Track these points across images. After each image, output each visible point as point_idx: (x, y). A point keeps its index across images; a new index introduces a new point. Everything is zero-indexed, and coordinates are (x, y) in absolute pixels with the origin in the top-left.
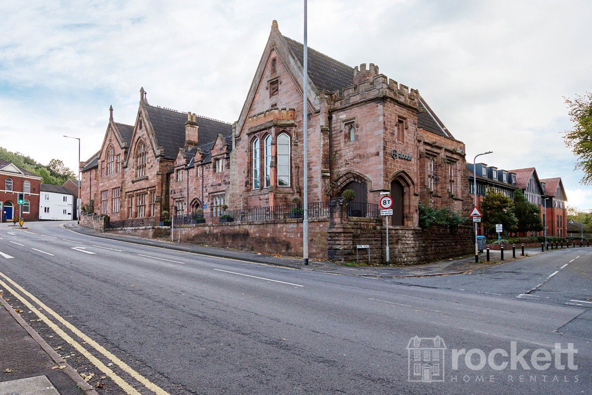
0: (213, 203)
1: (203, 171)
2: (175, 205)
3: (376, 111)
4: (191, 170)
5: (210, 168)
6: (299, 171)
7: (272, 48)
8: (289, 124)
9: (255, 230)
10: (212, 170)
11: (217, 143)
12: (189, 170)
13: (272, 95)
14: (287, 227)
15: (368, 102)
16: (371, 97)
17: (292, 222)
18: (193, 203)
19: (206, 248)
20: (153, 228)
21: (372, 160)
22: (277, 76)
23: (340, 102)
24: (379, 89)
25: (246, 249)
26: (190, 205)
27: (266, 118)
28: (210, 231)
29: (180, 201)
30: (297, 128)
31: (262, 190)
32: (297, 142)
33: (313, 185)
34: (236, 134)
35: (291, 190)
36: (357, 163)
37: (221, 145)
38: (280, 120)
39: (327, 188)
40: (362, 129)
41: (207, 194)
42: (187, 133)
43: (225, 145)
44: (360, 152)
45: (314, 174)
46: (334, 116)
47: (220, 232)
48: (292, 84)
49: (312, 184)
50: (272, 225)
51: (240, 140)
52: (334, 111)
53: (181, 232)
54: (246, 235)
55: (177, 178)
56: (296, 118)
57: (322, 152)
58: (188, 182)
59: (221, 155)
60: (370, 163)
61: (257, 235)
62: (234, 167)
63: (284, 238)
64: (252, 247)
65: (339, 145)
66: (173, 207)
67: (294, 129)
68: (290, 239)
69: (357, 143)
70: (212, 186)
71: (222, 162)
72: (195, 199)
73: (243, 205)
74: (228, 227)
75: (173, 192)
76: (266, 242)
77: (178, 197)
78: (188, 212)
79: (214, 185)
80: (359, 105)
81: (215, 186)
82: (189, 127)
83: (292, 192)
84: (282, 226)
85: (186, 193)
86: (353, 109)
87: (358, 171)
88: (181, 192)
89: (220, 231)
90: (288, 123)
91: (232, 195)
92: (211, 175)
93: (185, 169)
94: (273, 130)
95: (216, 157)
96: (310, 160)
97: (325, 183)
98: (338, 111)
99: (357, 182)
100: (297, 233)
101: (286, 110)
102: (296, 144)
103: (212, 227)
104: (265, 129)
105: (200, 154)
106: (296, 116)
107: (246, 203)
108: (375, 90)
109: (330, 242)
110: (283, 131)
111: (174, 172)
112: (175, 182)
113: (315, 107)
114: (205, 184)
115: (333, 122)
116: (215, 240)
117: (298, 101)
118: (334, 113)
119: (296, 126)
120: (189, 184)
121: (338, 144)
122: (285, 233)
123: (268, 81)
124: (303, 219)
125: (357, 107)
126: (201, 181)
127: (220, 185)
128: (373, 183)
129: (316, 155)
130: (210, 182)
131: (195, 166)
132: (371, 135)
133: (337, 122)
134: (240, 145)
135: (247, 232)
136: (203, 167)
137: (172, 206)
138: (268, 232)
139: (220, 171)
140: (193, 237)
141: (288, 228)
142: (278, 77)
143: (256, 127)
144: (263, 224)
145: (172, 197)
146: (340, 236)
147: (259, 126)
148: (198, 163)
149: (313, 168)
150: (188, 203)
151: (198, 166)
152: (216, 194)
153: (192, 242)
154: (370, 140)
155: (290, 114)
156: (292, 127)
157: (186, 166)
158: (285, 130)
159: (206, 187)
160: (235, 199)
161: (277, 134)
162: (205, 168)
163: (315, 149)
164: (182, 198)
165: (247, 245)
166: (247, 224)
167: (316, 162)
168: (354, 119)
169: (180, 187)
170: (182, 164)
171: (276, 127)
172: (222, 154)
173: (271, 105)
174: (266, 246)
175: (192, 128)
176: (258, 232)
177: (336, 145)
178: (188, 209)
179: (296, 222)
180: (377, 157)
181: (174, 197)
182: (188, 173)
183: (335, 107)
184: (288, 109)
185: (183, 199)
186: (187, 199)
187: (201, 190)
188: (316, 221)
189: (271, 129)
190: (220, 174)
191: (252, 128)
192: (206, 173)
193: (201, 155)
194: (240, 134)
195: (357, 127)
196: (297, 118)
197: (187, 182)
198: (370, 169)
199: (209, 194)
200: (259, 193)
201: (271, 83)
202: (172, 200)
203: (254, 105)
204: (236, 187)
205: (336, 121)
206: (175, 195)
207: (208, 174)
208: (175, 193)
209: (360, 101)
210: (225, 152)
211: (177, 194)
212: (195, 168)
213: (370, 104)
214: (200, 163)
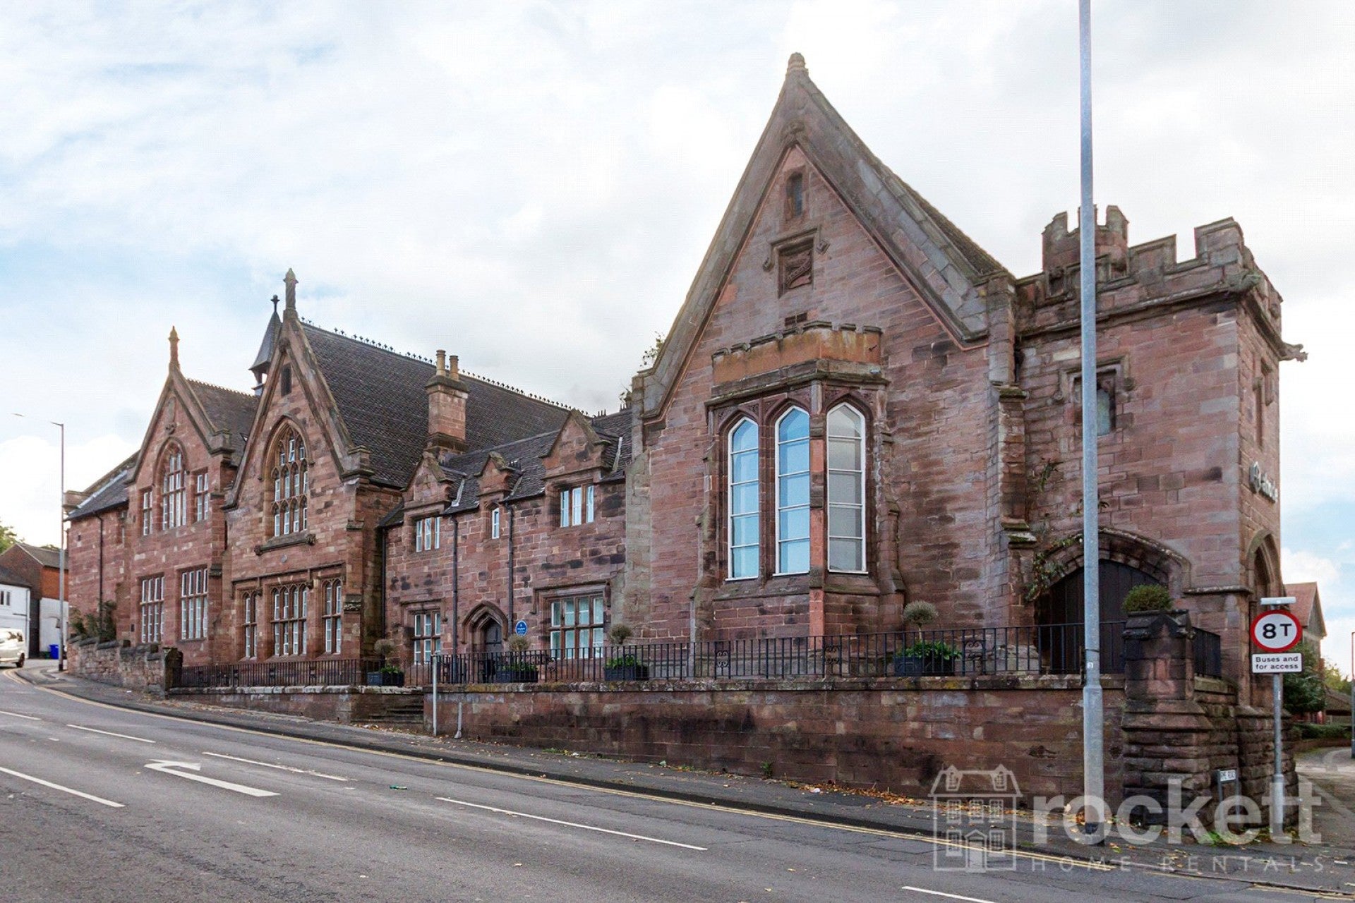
0: (549, 620)
1: (512, 523)
2: (406, 622)
3: (1206, 337)
4: (466, 520)
5: (538, 512)
6: (902, 527)
7: (791, 138)
8: (865, 377)
9: (780, 709)
10: (545, 518)
11: (564, 438)
12: (457, 518)
13: (784, 287)
14: (925, 703)
15: (1174, 308)
16: (1193, 291)
17: (946, 687)
18: (474, 619)
19: (574, 761)
20: (353, 692)
21: (1189, 495)
22: (807, 226)
23: (1055, 308)
24: (1222, 267)
25: (741, 770)
26: (465, 623)
27: (786, 355)
28: (585, 707)
29: (424, 611)
30: (891, 388)
31: (770, 583)
32: (889, 435)
33: (959, 570)
34: (646, 409)
35: (872, 584)
36: (1128, 502)
37: (580, 442)
38: (837, 360)
39: (1025, 580)
40: (1147, 396)
41: (529, 591)
42: (433, 410)
43: (596, 445)
44: (1139, 468)
45: (960, 534)
46: (1030, 354)
47: (631, 713)
48: (871, 251)
49: (954, 567)
50: (854, 695)
51: (661, 426)
52: (1028, 338)
53: (464, 708)
54: (742, 724)
55: (414, 543)
56: (886, 359)
57: (1001, 465)
58: (455, 553)
59: (581, 473)
60: (1181, 505)
61: (791, 725)
62: (639, 508)
63: (910, 741)
64: (770, 766)
65: (1051, 446)
66: (401, 629)
67: (880, 391)
68: (937, 744)
69: (1127, 440)
70: (547, 567)
71: (585, 496)
72: (481, 606)
73: (699, 628)
74: (664, 697)
75: (400, 583)
76: (830, 751)
77: (418, 598)
78: (456, 645)
79: (553, 563)
80: (1136, 317)
81: (556, 567)
82: (442, 395)
83: (876, 590)
84: (900, 699)
85: (449, 586)
86: (1110, 331)
87: (1135, 529)
88: (428, 583)
89: (626, 709)
90: (863, 371)
91: (635, 597)
92: (543, 536)
93: (445, 516)
94: (816, 392)
95: (561, 480)
96: (946, 491)
97: (1019, 563)
98: (1049, 337)
99: (1125, 565)
100: (971, 726)
101: (853, 329)
102: (890, 439)
103: (593, 696)
104: (784, 388)
105: (502, 471)
106: (886, 352)
107: (708, 623)
108: (1206, 268)
109: (1133, 761)
110: (847, 398)
111: (402, 524)
112: (405, 553)
113: (967, 322)
114: (519, 562)
115: (1027, 373)
116: (607, 736)
117: (895, 306)
118: (1032, 343)
119: (886, 384)
120: (460, 559)
121: (1046, 443)
122: (915, 725)
123: (773, 244)
124: (1084, 682)
125: (1127, 323)
126: (505, 551)
127: (576, 564)
128: (1194, 568)
129: (972, 476)
130: (540, 556)
131: (482, 507)
132: (1188, 413)
133: (1042, 374)
134: (661, 443)
135: (746, 713)
136: (512, 510)
137: (397, 625)
138: (839, 719)
139: (577, 521)
140: (518, 723)
141: (929, 708)
142: (815, 230)
143: (745, 383)
144: (816, 691)
145: (396, 600)
146: (1186, 741)
147: (758, 378)
148: (494, 497)
149: (959, 517)
150: (456, 619)
151: (493, 506)
152: (560, 592)
153: (514, 739)
154: (1182, 431)
155: (866, 346)
156: (874, 387)
157: (446, 507)
158: (853, 393)
159: (524, 570)
160: (643, 607)
161: (827, 406)
162: (518, 513)
163: (968, 456)
164: (434, 601)
165: (748, 759)
166: (748, 690)
167: (968, 497)
168: (1118, 362)
169: (426, 569)
170: (431, 499)
171: (825, 383)
172: (586, 471)
173: (783, 320)
174: (832, 762)
175: (449, 399)
176: (792, 716)
177: (1039, 447)
178: (456, 636)
179: (964, 687)
180: (1212, 484)
181: (402, 600)
182: (456, 529)
183: (1037, 325)
184: (859, 329)
185: (438, 605)
186: (451, 605)
187: (505, 578)
188: (1057, 686)
189: (806, 390)
190: (576, 534)
191: (727, 385)
192: (522, 527)
193: (505, 474)
194: (662, 410)
195: (1129, 389)
196: (890, 359)
197: (452, 555)
198: (1182, 522)
199: (536, 590)
200: (760, 592)
201: (781, 252)
202: (396, 608)
203: (716, 318)
204: (645, 570)
205: (1037, 371)
206: (406, 592)
207: (533, 532)
208: (406, 586)
209: (1143, 304)
210: (596, 465)
211: (413, 590)
212: (483, 511)
213: (1184, 313)
214: (501, 497)
